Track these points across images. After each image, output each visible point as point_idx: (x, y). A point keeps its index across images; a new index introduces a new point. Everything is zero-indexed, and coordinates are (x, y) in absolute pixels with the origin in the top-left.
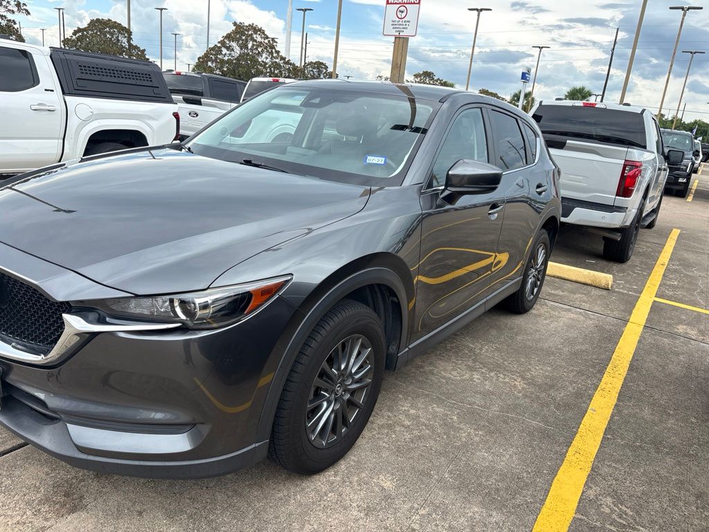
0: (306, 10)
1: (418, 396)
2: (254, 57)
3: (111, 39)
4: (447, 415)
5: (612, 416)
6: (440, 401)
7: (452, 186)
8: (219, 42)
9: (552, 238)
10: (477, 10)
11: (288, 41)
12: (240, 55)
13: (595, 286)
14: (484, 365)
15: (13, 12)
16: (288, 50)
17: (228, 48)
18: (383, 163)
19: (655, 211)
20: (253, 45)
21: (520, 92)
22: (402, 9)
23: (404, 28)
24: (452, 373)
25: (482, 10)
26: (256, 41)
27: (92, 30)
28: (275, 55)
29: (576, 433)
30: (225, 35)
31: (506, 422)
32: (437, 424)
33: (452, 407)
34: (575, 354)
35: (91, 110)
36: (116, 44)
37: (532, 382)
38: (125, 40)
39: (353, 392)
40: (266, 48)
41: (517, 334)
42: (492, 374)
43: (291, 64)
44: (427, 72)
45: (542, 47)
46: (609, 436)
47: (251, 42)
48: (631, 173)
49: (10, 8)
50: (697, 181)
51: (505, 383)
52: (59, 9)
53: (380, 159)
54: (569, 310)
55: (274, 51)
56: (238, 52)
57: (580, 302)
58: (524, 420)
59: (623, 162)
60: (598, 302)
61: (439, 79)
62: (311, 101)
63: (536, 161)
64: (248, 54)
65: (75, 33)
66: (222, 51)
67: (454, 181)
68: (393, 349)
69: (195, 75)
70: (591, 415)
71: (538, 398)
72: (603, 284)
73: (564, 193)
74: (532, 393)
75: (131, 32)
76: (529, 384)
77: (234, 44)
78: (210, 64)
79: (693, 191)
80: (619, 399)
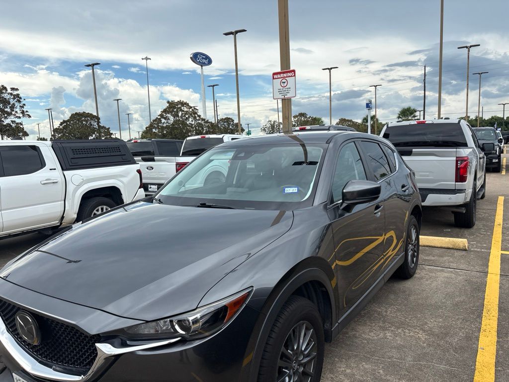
0: (214, 86)
1: (350, 358)
2: (183, 121)
3: (86, 124)
4: (374, 370)
5: (497, 351)
6: (367, 360)
7: (347, 200)
8: (159, 116)
9: (419, 221)
10: (328, 69)
11: (205, 107)
12: (174, 122)
13: (456, 249)
14: (392, 324)
15: (20, 117)
16: (205, 113)
17: (165, 118)
18: (296, 191)
19: (483, 186)
20: (182, 114)
21: (367, 116)
22: (284, 81)
23: (287, 93)
24: (370, 334)
25: (331, 68)
26: (183, 111)
27: (73, 121)
28: (197, 118)
29: (475, 370)
30: (162, 110)
31: (420, 369)
32: (369, 378)
33: (377, 363)
34: (457, 305)
35: (82, 178)
36: (89, 127)
37: (430, 333)
38: (96, 124)
39: (304, 365)
40: (191, 115)
41: (409, 295)
42: (400, 331)
43: (209, 123)
44: (301, 113)
45: (376, 86)
46: (499, 368)
47: (180, 112)
48: (462, 165)
49: (17, 115)
50: (505, 159)
51: (411, 337)
52: (49, 110)
53: (294, 188)
54: (442, 271)
55: (196, 116)
56: (172, 120)
57: (448, 263)
58: (433, 365)
59: (455, 158)
60: (462, 261)
61: (310, 117)
62: (238, 156)
63: (397, 169)
64: (179, 120)
65: (61, 124)
66: (161, 121)
67: (348, 196)
68: (327, 326)
69: (147, 141)
70: (482, 353)
71: (439, 345)
72: (461, 246)
73: (420, 185)
74: (434, 342)
75: (99, 118)
76: (429, 335)
77: (169, 115)
78: (154, 130)
79: (504, 167)
80: (498, 337)
